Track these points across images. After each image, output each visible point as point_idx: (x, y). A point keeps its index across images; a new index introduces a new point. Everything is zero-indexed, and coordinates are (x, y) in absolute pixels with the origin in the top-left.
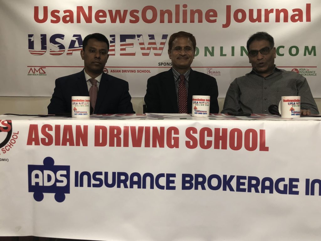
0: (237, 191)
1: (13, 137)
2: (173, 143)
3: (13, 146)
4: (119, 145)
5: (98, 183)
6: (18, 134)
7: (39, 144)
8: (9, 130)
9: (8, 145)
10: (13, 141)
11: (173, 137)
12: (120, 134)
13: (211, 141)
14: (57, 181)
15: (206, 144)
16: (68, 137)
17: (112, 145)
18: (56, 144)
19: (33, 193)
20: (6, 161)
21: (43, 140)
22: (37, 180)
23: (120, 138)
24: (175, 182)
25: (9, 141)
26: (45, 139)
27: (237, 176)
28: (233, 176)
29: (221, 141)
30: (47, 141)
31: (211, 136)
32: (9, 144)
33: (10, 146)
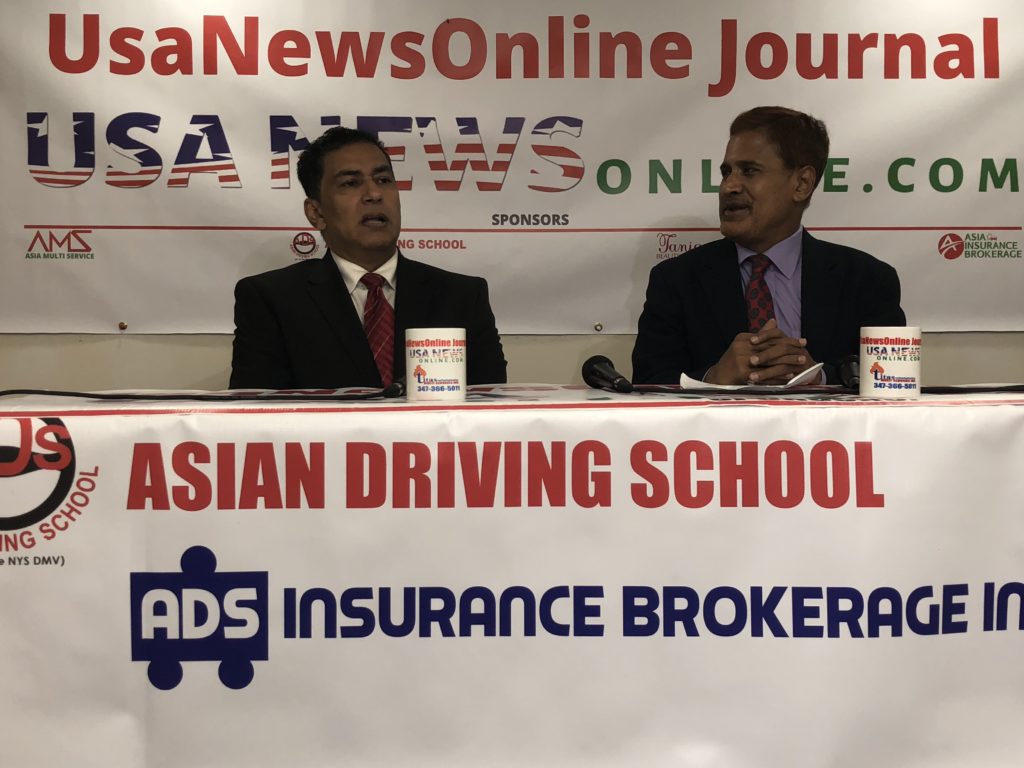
0: (796, 634)
1: (78, 484)
2: (592, 492)
3: (79, 513)
4: (423, 501)
5: (358, 622)
6: (95, 474)
7: (166, 507)
8: (64, 462)
9: (62, 511)
10: (80, 499)
11: (593, 473)
12: (427, 468)
13: (711, 484)
14: (225, 621)
15: (694, 493)
16: (260, 482)
17: (401, 501)
18: (221, 506)
19: (144, 665)
20: (56, 562)
21: (180, 493)
22: (160, 622)
23: (427, 481)
24: (602, 611)
25: (67, 499)
26: (186, 489)
27: (795, 590)
28: (782, 590)
29: (739, 483)
30: (192, 495)
31: (711, 467)
32: (67, 510)
33: (68, 515)
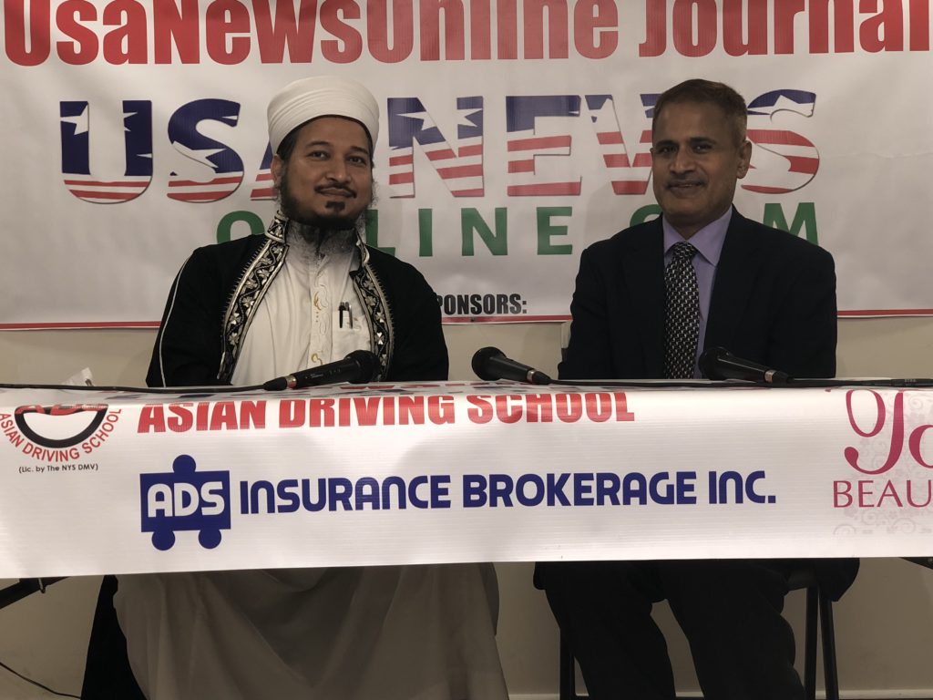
0: (575, 504)
1: (108, 418)
2: (441, 414)
3: (107, 436)
4: (330, 422)
5: (289, 502)
6: (119, 412)
7: (164, 430)
9: (97, 435)
13: (520, 409)
14: (203, 503)
15: (510, 413)
16: (224, 413)
17: (315, 422)
18: (199, 428)
19: (151, 534)
20: (93, 468)
21: (173, 422)
22: (160, 505)
24: (450, 491)
26: (176, 419)
27: (575, 475)
28: (568, 475)
29: (540, 407)
30: (180, 422)
33: (100, 437)
